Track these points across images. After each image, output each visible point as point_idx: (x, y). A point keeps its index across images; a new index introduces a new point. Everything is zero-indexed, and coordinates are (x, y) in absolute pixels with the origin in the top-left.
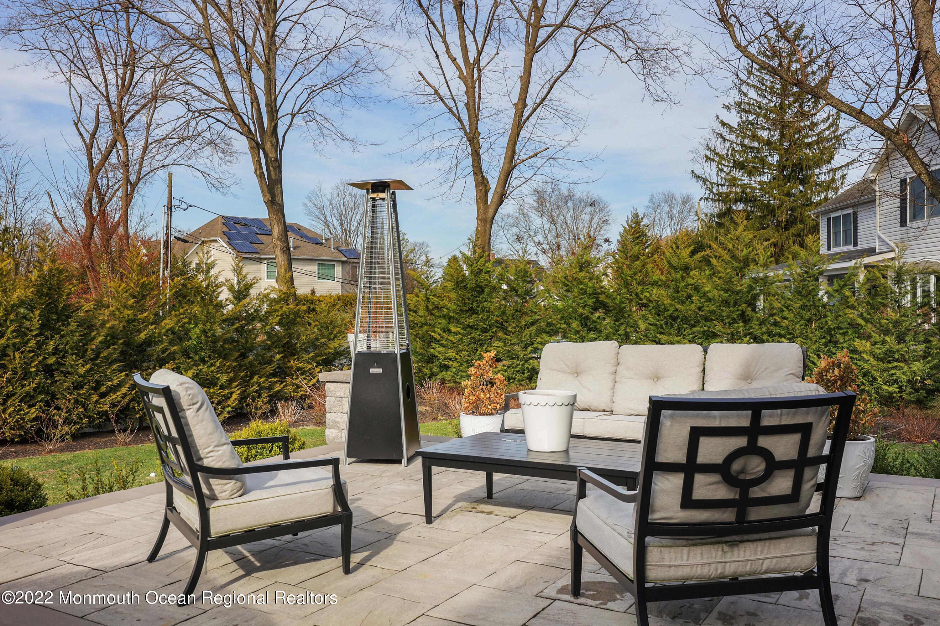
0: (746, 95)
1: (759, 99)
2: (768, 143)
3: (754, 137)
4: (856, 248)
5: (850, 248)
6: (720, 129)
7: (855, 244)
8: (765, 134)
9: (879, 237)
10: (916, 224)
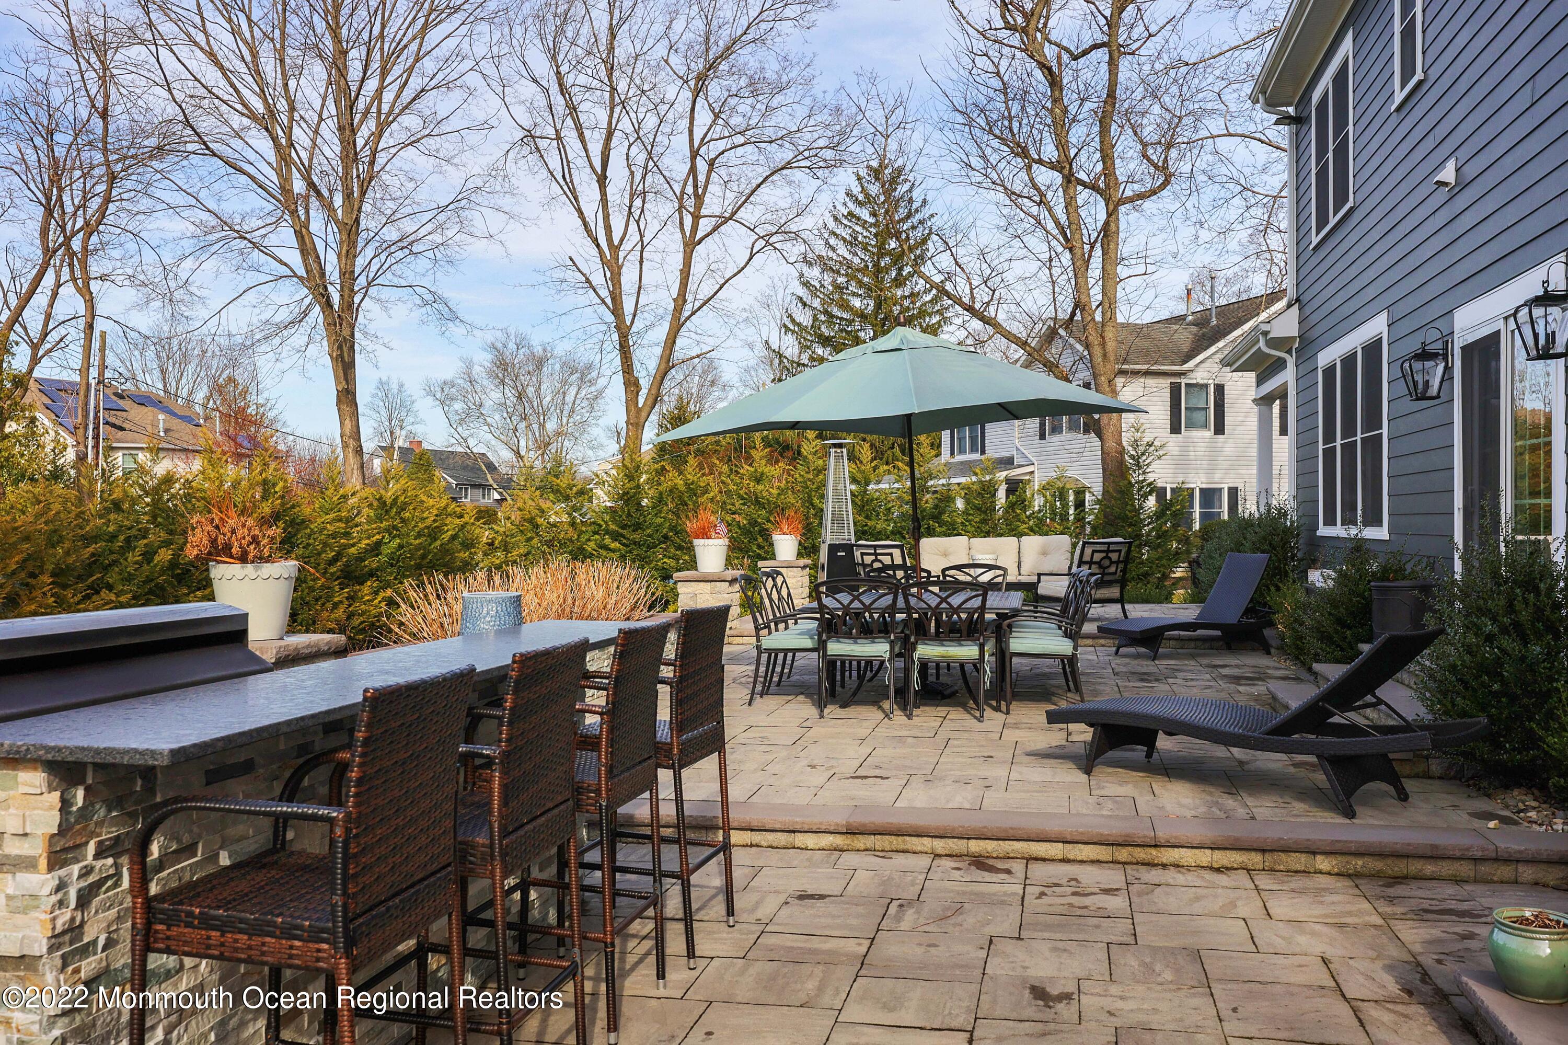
0: (834, 250)
1: (849, 257)
2: (863, 316)
3: (845, 306)
4: (983, 457)
5: (977, 456)
6: (801, 291)
7: (983, 452)
8: (856, 303)
9: (1018, 449)
10: (1056, 438)
